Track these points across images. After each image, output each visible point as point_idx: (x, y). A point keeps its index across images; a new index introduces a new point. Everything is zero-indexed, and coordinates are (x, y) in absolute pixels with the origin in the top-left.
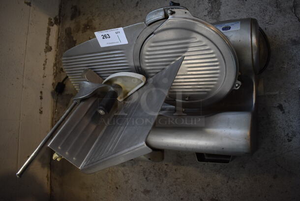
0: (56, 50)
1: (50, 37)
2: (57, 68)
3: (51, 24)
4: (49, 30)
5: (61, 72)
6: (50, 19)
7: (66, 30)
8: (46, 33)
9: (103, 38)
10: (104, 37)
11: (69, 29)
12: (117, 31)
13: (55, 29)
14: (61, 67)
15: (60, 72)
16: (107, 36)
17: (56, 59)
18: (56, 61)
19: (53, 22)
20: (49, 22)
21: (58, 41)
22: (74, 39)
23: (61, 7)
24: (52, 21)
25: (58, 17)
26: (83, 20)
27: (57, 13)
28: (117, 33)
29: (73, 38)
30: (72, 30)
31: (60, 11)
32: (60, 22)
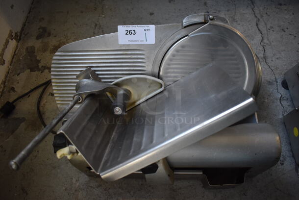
0: (8, 67)
1: (6, 50)
2: (4, 87)
3: (10, 36)
4: (7, 43)
5: (12, 91)
6: (11, 32)
7: (27, 48)
8: (4, 43)
9: (126, 34)
10: (129, 32)
11: (33, 48)
12: (147, 28)
13: (13, 43)
14: (12, 86)
15: (9, 92)
16: (133, 32)
17: (6, 76)
18: (5, 78)
19: (14, 36)
20: (10, 34)
21: (13, 58)
22: (38, 58)
23: (25, 25)
24: (13, 34)
25: (19, 34)
26: (53, 42)
27: (19, 29)
28: (145, 30)
29: (36, 56)
30: (36, 49)
31: (23, 29)
32: (20, 39)
